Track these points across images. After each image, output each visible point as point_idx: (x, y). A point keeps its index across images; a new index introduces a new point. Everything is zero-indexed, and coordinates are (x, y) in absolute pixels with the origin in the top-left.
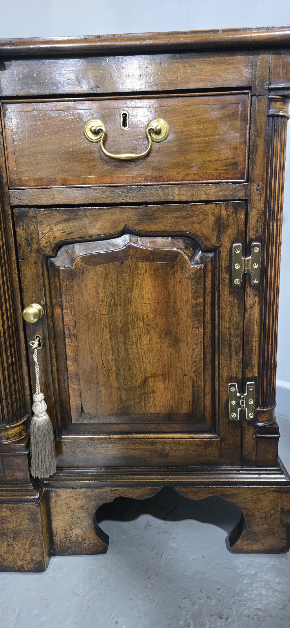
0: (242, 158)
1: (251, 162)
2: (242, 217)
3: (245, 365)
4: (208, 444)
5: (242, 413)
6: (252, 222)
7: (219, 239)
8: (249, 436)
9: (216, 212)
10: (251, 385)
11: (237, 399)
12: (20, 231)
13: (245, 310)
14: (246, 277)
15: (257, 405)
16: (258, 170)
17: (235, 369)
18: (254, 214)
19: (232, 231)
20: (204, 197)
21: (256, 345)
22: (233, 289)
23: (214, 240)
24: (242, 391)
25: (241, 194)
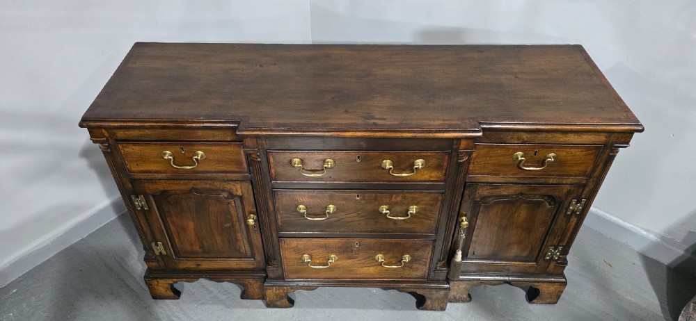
0: (590, 169)
1: (593, 171)
2: (581, 190)
3: (560, 241)
4: (531, 267)
5: (552, 257)
6: (585, 192)
7: (566, 198)
8: (552, 265)
9: (569, 188)
10: (560, 248)
11: (552, 252)
12: (467, 192)
13: (569, 222)
14: (573, 211)
15: (560, 254)
16: (596, 174)
17: (555, 242)
18: (587, 189)
19: (574, 195)
20: (564, 182)
21: (569, 235)
22: (566, 215)
23: (563, 198)
24: (555, 250)
25: (584, 182)
